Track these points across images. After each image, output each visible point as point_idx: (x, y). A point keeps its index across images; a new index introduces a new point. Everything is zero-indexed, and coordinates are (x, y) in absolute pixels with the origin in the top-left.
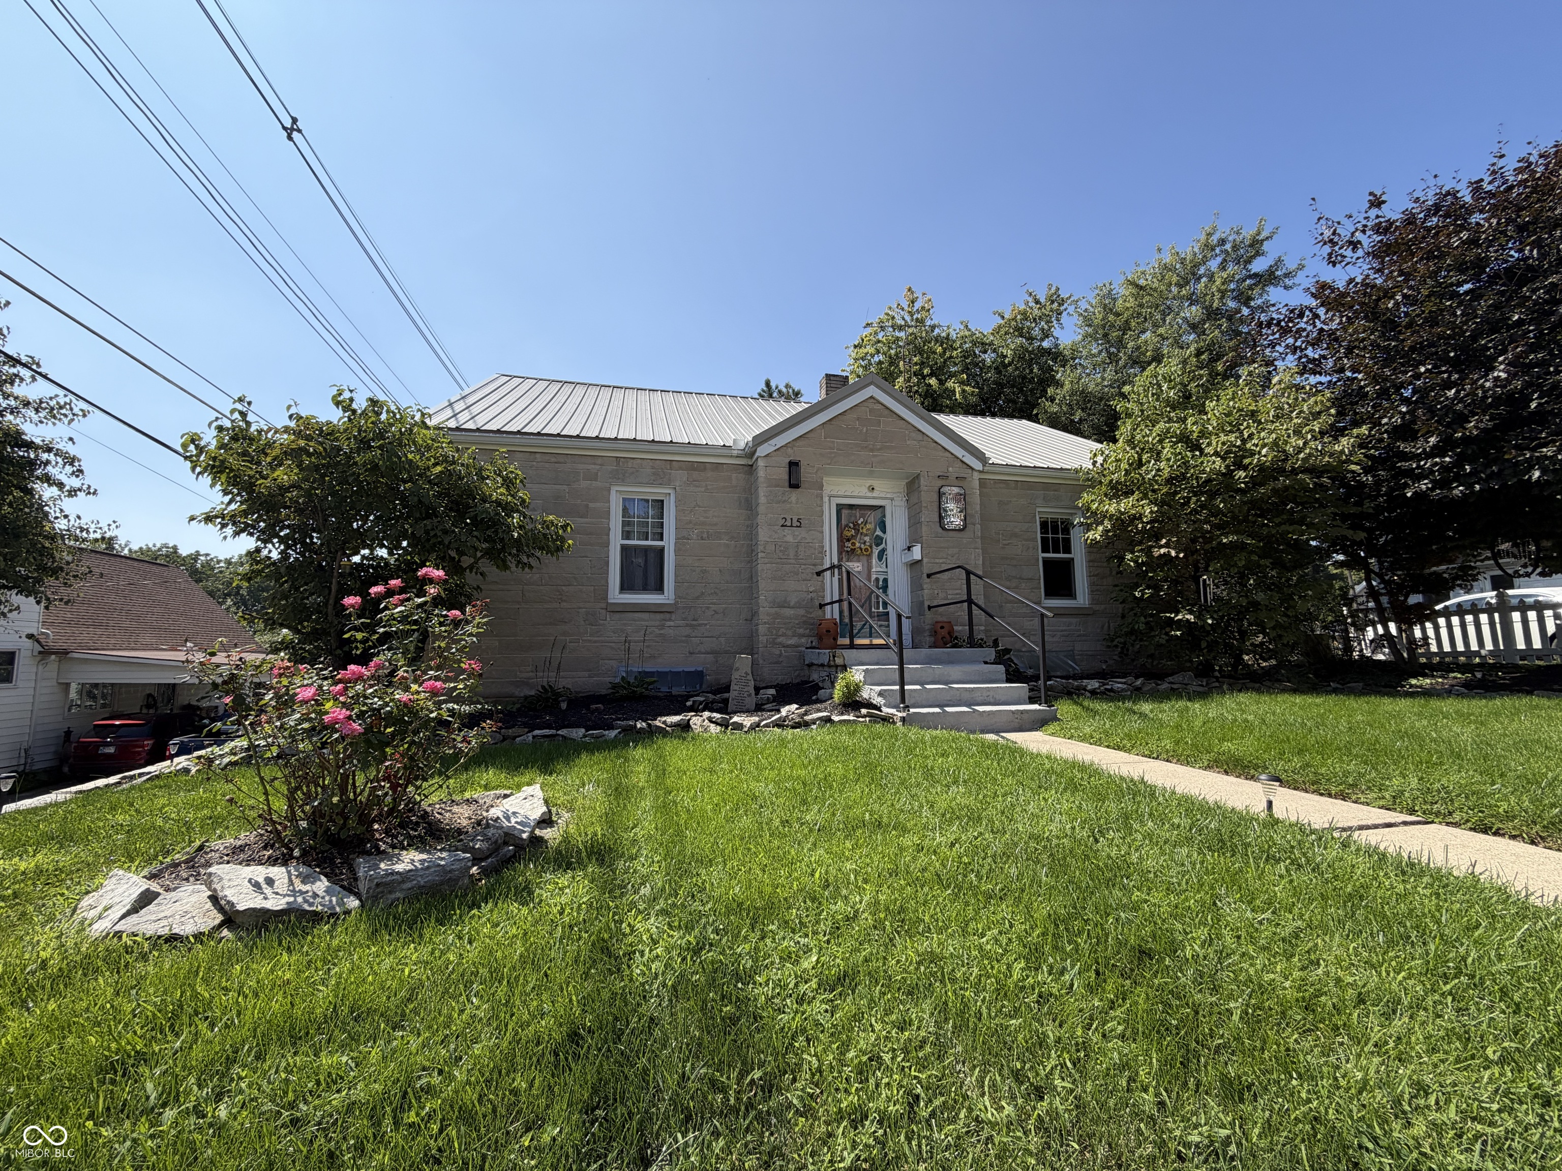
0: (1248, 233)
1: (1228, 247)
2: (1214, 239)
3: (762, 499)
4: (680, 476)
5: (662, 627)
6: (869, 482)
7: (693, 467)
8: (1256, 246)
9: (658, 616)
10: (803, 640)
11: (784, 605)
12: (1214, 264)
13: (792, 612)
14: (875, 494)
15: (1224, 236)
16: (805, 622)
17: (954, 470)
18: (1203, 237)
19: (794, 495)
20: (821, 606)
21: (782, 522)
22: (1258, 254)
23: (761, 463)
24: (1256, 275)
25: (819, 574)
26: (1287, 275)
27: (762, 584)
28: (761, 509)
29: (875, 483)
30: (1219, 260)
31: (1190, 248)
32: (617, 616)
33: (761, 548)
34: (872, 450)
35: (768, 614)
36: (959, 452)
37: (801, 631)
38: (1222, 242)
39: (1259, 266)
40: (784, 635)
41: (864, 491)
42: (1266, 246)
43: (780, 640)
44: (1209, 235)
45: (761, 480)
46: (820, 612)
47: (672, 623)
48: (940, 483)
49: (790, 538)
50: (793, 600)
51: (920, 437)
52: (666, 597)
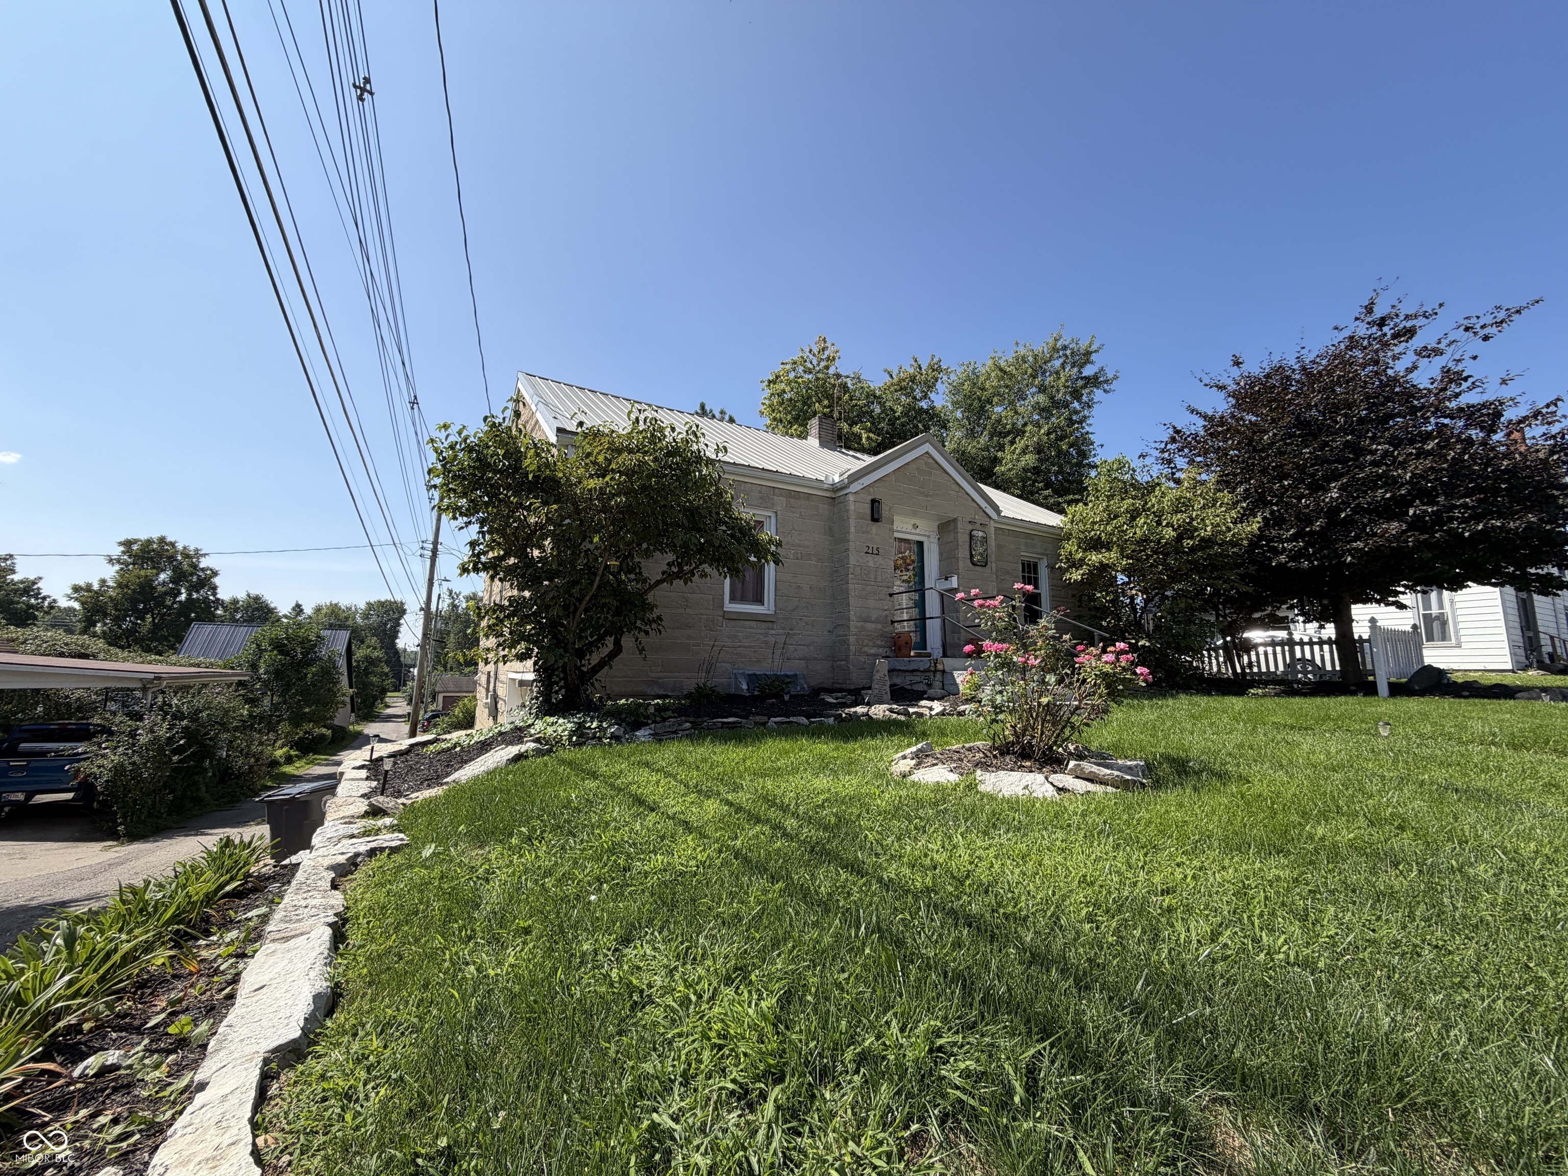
0: (1083, 345)
1: (1068, 352)
2: (1059, 344)
3: (852, 529)
4: (780, 502)
5: (766, 635)
6: (913, 521)
7: (791, 495)
8: (1086, 357)
9: (764, 625)
10: (881, 650)
11: (867, 620)
12: (1057, 363)
13: (873, 626)
14: (918, 531)
15: (1066, 343)
16: (882, 635)
17: (979, 518)
18: (1051, 341)
19: (875, 528)
20: (893, 622)
21: (866, 549)
22: (1088, 361)
23: (851, 498)
24: (1085, 377)
25: (891, 595)
26: (1106, 381)
27: (852, 601)
28: (852, 537)
29: (918, 522)
30: (1061, 360)
31: (1041, 347)
32: (732, 623)
33: (851, 570)
34: (926, 496)
35: (856, 627)
36: (983, 504)
37: (879, 642)
38: (1065, 348)
39: (1088, 371)
40: (867, 645)
41: (910, 528)
42: (1094, 357)
43: (865, 649)
44: (1056, 340)
45: (851, 512)
46: (891, 628)
47: (773, 632)
48: (970, 527)
49: (871, 564)
50: (874, 616)
51: (957, 488)
52: (765, 609)
